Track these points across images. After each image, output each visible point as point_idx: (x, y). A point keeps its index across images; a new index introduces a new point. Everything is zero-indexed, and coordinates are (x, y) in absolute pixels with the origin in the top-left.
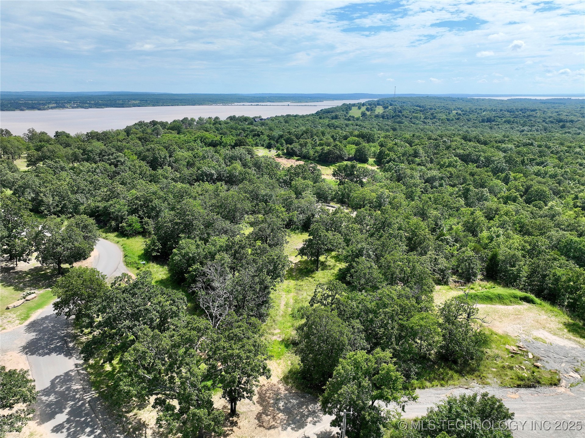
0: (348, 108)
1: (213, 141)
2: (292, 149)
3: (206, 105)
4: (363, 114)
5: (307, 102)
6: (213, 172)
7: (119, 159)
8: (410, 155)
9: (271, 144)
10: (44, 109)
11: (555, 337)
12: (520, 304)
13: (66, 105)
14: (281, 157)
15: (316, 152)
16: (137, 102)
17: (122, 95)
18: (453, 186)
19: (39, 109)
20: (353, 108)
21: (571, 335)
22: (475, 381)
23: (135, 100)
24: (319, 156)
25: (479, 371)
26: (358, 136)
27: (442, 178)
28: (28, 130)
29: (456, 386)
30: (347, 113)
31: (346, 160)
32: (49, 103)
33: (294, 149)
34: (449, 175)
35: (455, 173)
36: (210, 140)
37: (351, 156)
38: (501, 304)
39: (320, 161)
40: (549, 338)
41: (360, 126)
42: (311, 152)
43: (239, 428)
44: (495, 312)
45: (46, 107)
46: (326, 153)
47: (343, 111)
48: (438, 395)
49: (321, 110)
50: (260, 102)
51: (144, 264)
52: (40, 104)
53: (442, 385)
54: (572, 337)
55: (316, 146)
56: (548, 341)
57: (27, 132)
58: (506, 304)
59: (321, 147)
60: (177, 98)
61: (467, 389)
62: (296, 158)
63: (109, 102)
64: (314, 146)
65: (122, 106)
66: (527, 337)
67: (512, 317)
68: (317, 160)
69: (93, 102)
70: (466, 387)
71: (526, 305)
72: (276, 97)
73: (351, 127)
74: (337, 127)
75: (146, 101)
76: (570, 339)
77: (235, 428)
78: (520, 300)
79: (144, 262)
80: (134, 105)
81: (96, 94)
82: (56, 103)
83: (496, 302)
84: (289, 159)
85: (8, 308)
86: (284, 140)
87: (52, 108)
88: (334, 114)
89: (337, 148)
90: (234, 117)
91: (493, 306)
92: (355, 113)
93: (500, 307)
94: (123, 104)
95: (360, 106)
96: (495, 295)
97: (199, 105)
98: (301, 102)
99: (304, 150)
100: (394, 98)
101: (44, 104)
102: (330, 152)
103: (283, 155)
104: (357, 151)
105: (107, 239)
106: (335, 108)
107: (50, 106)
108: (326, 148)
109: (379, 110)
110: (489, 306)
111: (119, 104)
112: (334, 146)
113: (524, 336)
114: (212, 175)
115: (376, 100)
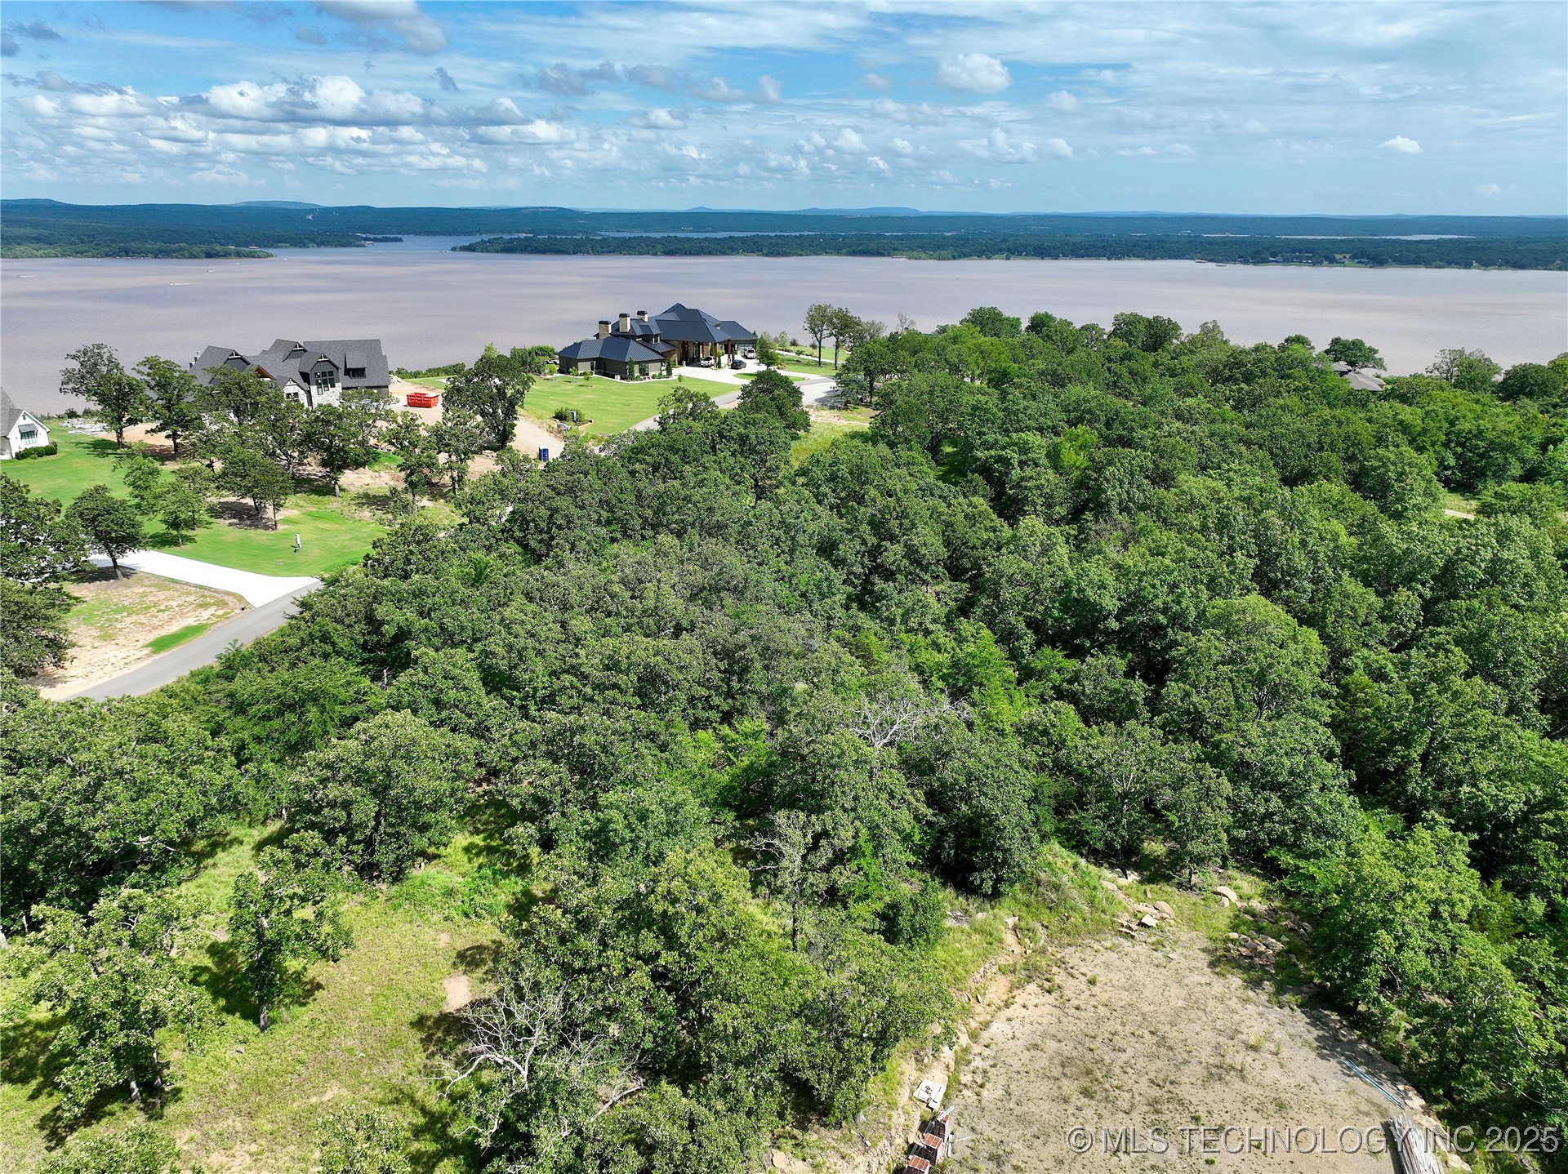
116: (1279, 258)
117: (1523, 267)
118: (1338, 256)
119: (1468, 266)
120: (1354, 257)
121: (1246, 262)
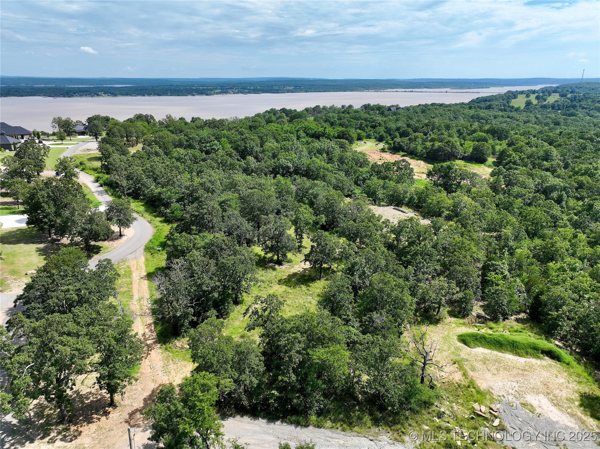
0: (514, 95)
1: (316, 132)
2: (399, 143)
3: (357, 91)
4: (528, 104)
5: (469, 88)
6: (290, 165)
7: (214, 147)
8: (538, 158)
9: (383, 137)
10: (210, 95)
11: (554, 409)
12: (539, 358)
13: (229, 91)
14: (386, 152)
15: (426, 148)
16: (292, 88)
17: (280, 81)
18: (578, 199)
19: (207, 95)
20: (519, 96)
21: (579, 412)
22: (389, 435)
23: (290, 86)
24: (428, 153)
25: (402, 424)
26: (487, 132)
27: (565, 189)
28: (167, 116)
29: (360, 435)
30: (508, 102)
31: (460, 159)
32: (216, 89)
33: (401, 143)
34: (576, 185)
35: (588, 183)
36: (313, 132)
37: (466, 155)
38: (513, 354)
39: (429, 158)
40: (544, 407)
41: (511, 118)
42: (419, 148)
43: (107, 419)
44: (497, 361)
45: (213, 92)
46: (435, 150)
47: (503, 100)
48: (329, 439)
49: (477, 99)
50: (416, 88)
51: (159, 250)
52: (208, 90)
53: (343, 430)
54: (579, 414)
55: (427, 142)
56: (538, 410)
57: (165, 118)
58: (519, 355)
59: (431, 143)
60: (330, 83)
61: (371, 440)
62: (402, 153)
63: (266, 88)
64: (424, 141)
65: (277, 92)
66: (514, 399)
67: (515, 372)
68: (425, 157)
69: (252, 88)
70: (371, 438)
71: (547, 361)
72: (435, 82)
73: (500, 119)
74: (482, 119)
75: (300, 87)
76: (572, 415)
77: (104, 418)
78: (542, 353)
79: (160, 249)
80: (288, 91)
81: (258, 80)
82: (221, 89)
83: (507, 350)
84: (394, 154)
85: (26, 274)
86: (399, 133)
87: (217, 93)
88: (488, 103)
89: (449, 145)
90: (369, 105)
91: (500, 354)
92: (519, 102)
93: (509, 357)
94: (278, 90)
95: (528, 94)
96: (508, 341)
97: (351, 91)
98: (462, 88)
99: (412, 146)
100: (580, 84)
101: (211, 90)
102: (439, 149)
103: (389, 149)
104: (475, 149)
105: (150, 223)
106: (495, 96)
107: (216, 91)
108: (437, 144)
109: (552, 99)
110: (495, 352)
111: (274, 90)
112: (447, 143)
113: (510, 397)
114: (288, 168)
115: (555, 86)
116: (77, 94)
117: (160, 95)
118: (100, 93)
119: (144, 95)
120: (105, 93)
121: (64, 96)
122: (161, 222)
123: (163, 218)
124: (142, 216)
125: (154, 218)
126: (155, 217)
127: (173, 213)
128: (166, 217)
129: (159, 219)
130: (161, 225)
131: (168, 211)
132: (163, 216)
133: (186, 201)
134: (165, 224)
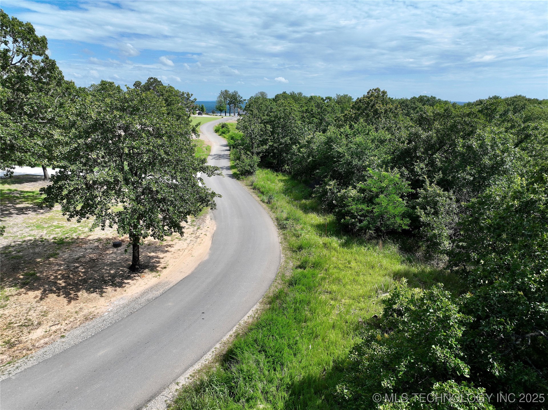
122: (322, 229)
123: (330, 218)
124: (269, 202)
125: (300, 213)
126: (306, 209)
127: (370, 200)
128: (340, 215)
129: (316, 219)
130: (321, 240)
131: (353, 193)
132: (330, 209)
133: (420, 167)
134: (335, 242)
